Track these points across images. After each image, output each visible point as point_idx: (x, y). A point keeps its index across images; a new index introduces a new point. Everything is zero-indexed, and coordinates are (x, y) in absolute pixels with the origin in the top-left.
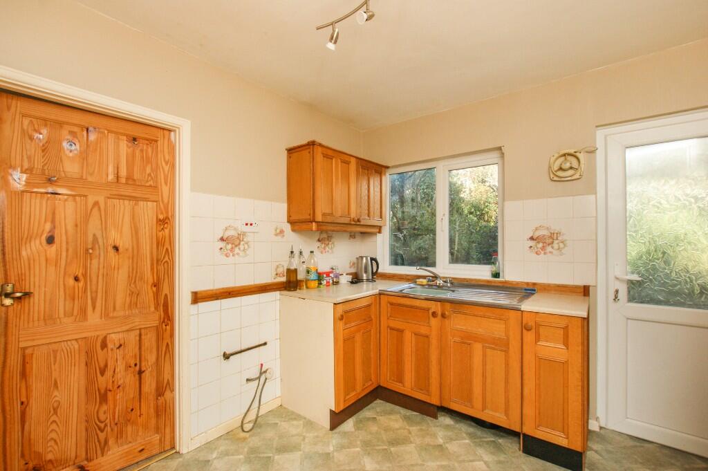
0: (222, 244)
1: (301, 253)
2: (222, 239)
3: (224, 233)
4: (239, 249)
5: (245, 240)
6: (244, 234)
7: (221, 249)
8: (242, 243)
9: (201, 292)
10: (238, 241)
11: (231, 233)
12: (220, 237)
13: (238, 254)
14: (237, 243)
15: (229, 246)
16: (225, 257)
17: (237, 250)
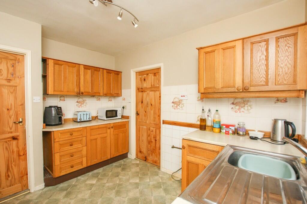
0: (173, 104)
1: (209, 110)
2: (173, 102)
3: (174, 100)
4: (180, 106)
5: (182, 103)
6: (182, 100)
7: (173, 106)
8: (181, 104)
9: (166, 121)
10: (179, 103)
11: (176, 100)
12: (172, 102)
13: (179, 108)
14: (179, 104)
15: (176, 105)
16: (174, 110)
17: (178, 107)
